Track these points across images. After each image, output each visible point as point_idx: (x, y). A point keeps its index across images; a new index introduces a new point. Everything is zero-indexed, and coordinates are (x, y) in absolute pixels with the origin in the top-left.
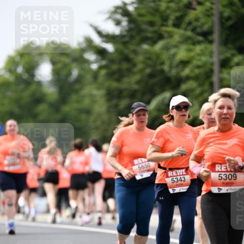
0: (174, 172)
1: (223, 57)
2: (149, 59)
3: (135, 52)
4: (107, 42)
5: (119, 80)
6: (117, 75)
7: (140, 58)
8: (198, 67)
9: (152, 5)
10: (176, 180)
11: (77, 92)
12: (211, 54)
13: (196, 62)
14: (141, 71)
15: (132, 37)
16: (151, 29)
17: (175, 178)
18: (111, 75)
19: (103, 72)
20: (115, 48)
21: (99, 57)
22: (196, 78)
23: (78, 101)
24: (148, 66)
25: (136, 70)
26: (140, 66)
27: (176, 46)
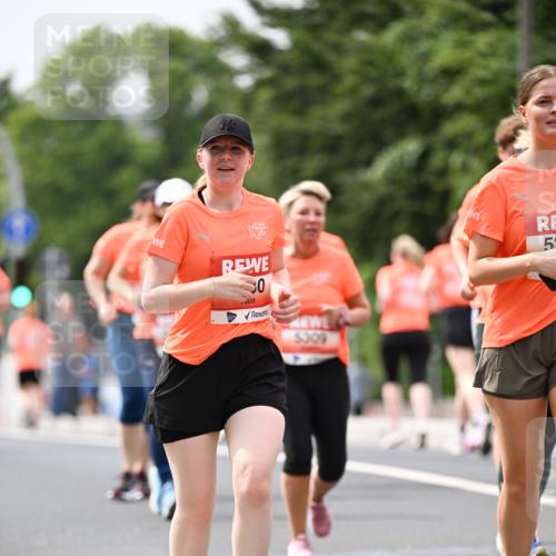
2: (370, 63)
3: (338, 49)
4: (272, 26)
5: (300, 112)
6: (296, 101)
7: (349, 63)
8: (482, 82)
12: (512, 53)
13: (478, 73)
14: (353, 91)
15: (331, 14)
18: (283, 101)
19: (265, 95)
20: (292, 40)
21: (256, 60)
22: (477, 108)
24: (367, 79)
25: (339, 89)
27: (431, 35)
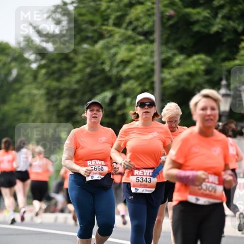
0: (140, 171)
1: (164, 56)
2: (90, 58)
5: (58, 80)
6: (57, 75)
7: (80, 58)
8: (139, 66)
9: (92, 4)
10: (141, 180)
11: (17, 91)
12: (152, 54)
13: (136, 62)
14: (81, 70)
16: (91, 28)
17: (140, 177)
18: (50, 75)
19: (43, 71)
21: (39, 57)
22: (137, 78)
23: (18, 101)
24: (88, 66)
25: (75, 69)
26: (80, 66)
27: (116, 46)
